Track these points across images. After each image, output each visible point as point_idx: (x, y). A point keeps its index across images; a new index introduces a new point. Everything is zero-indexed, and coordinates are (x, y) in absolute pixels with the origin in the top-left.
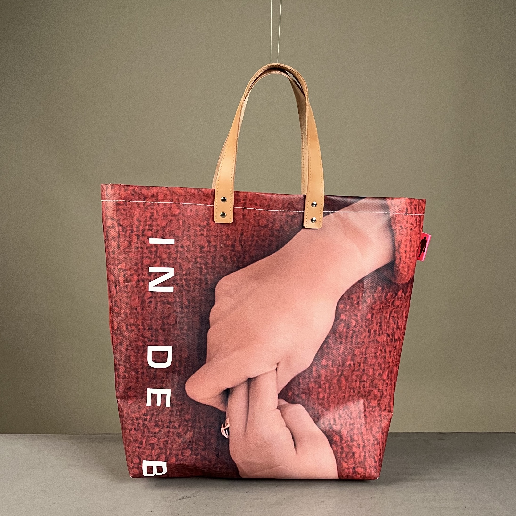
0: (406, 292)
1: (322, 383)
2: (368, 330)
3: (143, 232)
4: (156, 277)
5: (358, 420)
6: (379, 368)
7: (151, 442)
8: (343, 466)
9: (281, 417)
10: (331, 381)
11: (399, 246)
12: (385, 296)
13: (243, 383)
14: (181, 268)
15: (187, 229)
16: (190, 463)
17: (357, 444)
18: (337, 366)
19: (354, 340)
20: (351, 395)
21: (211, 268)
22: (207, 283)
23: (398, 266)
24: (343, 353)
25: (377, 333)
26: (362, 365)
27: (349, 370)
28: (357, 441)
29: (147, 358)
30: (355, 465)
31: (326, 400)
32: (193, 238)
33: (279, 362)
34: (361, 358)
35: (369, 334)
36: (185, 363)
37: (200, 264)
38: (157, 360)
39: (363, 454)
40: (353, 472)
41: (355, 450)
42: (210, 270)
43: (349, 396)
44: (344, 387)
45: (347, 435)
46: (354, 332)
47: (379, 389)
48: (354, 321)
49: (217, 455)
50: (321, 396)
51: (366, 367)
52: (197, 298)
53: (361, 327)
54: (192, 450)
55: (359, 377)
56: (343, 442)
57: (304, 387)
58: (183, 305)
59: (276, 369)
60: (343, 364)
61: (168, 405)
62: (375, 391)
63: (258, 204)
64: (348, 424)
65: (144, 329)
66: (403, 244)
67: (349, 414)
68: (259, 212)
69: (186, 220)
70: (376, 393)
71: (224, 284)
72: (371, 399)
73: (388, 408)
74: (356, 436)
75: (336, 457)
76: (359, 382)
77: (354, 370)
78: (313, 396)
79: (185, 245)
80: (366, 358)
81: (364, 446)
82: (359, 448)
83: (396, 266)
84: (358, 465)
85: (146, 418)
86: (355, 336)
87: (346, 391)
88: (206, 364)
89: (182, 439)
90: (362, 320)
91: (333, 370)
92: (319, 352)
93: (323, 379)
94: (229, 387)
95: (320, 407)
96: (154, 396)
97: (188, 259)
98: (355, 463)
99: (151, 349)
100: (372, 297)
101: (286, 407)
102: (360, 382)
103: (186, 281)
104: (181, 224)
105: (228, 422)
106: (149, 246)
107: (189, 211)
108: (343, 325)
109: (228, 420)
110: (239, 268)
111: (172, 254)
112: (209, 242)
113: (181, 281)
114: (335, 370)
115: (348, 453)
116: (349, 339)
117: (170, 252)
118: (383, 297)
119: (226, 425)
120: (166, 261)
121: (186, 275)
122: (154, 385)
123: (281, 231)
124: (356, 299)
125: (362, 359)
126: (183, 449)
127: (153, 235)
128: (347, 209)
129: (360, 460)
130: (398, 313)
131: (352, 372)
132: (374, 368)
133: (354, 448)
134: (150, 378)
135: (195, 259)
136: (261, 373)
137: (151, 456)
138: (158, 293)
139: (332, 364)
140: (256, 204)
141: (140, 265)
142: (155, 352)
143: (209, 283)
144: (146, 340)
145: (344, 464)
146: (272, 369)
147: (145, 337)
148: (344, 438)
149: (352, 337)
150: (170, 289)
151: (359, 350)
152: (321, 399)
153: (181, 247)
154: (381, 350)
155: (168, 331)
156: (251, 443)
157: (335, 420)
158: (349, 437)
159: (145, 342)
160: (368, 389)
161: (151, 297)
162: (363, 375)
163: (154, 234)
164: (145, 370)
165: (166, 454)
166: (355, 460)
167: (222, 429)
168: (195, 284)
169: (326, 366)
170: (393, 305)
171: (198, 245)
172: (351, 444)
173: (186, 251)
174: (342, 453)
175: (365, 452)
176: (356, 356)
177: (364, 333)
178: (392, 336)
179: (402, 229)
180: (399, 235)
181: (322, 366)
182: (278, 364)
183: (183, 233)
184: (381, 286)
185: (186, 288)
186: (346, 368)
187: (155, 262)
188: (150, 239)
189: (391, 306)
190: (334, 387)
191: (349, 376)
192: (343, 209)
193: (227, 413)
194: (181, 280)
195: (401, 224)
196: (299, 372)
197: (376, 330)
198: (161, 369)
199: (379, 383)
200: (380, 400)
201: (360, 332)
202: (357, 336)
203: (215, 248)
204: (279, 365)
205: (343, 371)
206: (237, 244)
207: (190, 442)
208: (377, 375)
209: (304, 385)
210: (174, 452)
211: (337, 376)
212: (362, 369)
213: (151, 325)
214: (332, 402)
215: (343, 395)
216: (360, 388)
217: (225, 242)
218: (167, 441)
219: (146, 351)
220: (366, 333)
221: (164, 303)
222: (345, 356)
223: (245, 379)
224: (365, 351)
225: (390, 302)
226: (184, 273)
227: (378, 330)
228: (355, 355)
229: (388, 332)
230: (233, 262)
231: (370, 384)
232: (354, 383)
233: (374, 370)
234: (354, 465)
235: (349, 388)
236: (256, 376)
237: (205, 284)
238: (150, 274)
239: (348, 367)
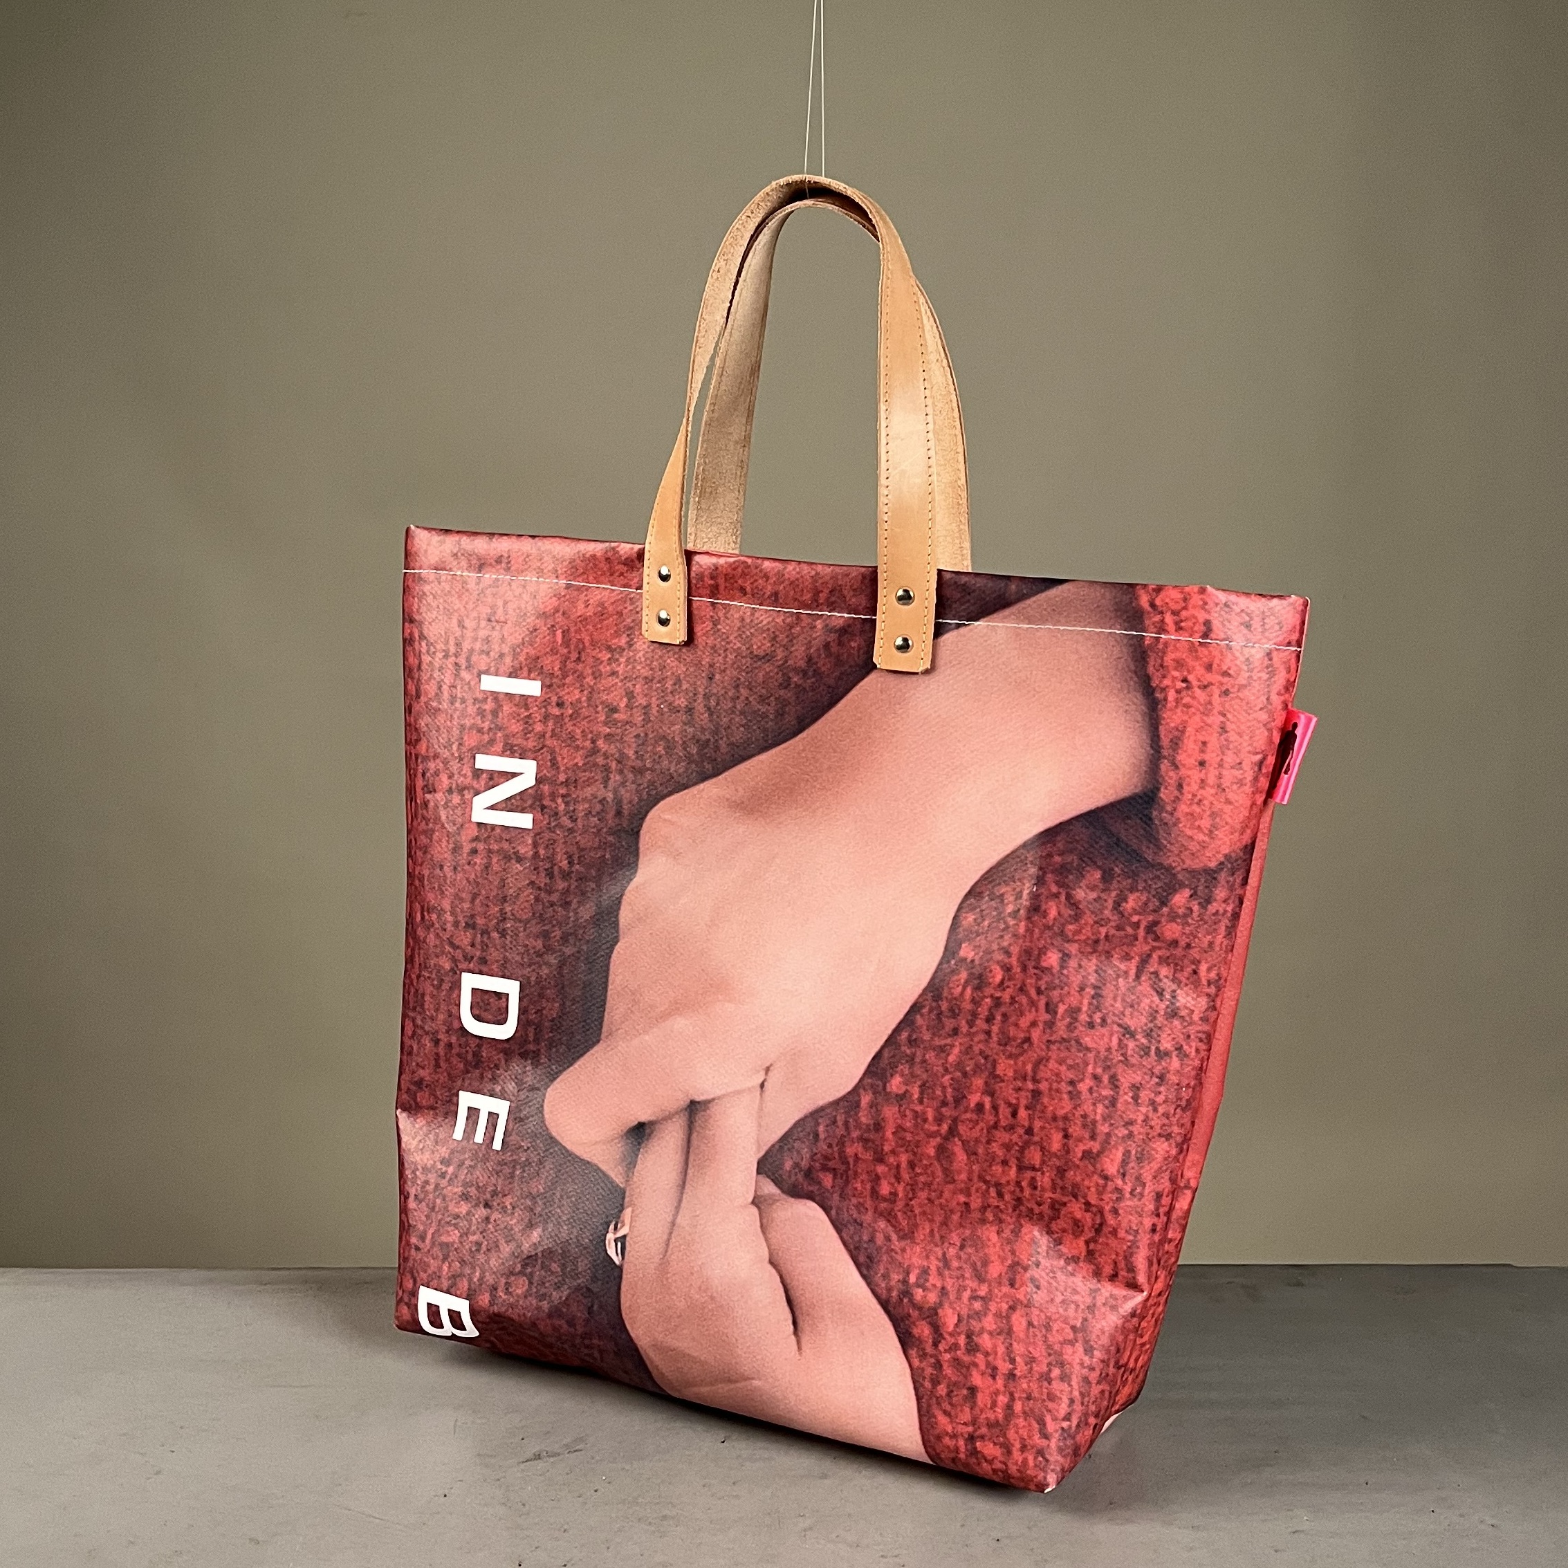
0: (1208, 901)
1: (887, 1148)
2: (1047, 1004)
3: (468, 659)
4: (491, 783)
5: (1006, 1289)
6: (1087, 1136)
7: (444, 1239)
8: (936, 1423)
9: (759, 1229)
10: (917, 1147)
11: (1176, 743)
12: (1117, 905)
13: (677, 1113)
14: (554, 763)
15: (574, 656)
16: (523, 1318)
17: (988, 1364)
18: (935, 1104)
19: (995, 1029)
20: (989, 1206)
21: (634, 769)
22: (619, 813)
23: (1169, 808)
24: (959, 1065)
25: (1083, 1017)
26: (1022, 1113)
27: (977, 1123)
28: (987, 1354)
29: (459, 1005)
30: (975, 1431)
31: (900, 1204)
32: (589, 680)
33: (771, 1065)
34: (1020, 1089)
35: (1048, 1017)
36: (551, 1035)
37: (606, 756)
38: (484, 1015)
39: (1003, 1399)
40: (967, 1450)
41: (977, 1379)
42: (630, 776)
43: (984, 1208)
44: (963, 1176)
45: (956, 1325)
46: (997, 1002)
47: (1087, 1204)
48: (998, 968)
49: (590, 1310)
50: (885, 1189)
51: (1038, 1124)
52: (592, 854)
53: (1021, 989)
54: (531, 1283)
55: (1013, 1152)
56: (941, 1347)
57: (830, 1151)
58: (556, 868)
59: (762, 1085)
60: (957, 1101)
61: (497, 1145)
62: (1076, 1209)
63: (748, 589)
64: (966, 1295)
65: (456, 924)
66: (1192, 738)
67: (979, 1264)
68: (752, 614)
69: (572, 629)
70: (1078, 1215)
71: (665, 820)
72: (1064, 1231)
73: (1123, 1273)
74: (986, 1336)
75: (916, 1389)
76: (1014, 1169)
77: (996, 1126)
78: (859, 1185)
79: (568, 699)
80: (1036, 1094)
81: (1011, 1376)
82: (994, 1377)
83: (1162, 809)
84: (984, 1430)
85: (446, 1172)
86: (999, 1018)
87: (973, 1190)
88: (600, 1044)
89: (513, 1245)
90: (1024, 969)
91: (924, 1113)
92: (886, 1050)
93: (889, 1134)
94: (644, 1118)
95: (882, 1224)
96: (473, 1113)
97: (572, 738)
98: (974, 1422)
99: (470, 981)
100: (1063, 898)
101: (775, 1201)
102: (1020, 1168)
103: (566, 800)
104: (560, 641)
105: (627, 1221)
106: (480, 696)
107: (581, 605)
108: (964, 975)
109: (627, 1212)
110: (704, 778)
111: (534, 722)
112: (630, 695)
113: (553, 800)
114: (930, 1115)
115: (955, 1384)
116: (978, 1022)
117: (529, 716)
118: (1110, 904)
119: (621, 1227)
120: (518, 741)
121: (566, 783)
122: (476, 1084)
123: (810, 673)
124: (1012, 899)
125: (1023, 1093)
126: (512, 1273)
127: (490, 668)
128: (1005, 617)
129: (991, 1416)
130: (1176, 965)
131: (988, 1132)
132: (1065, 1130)
133: (974, 1372)
134: (467, 1063)
135: (593, 742)
136: (723, 1092)
137: (439, 1277)
138: (493, 827)
139: (922, 1093)
140: (743, 590)
141: (455, 747)
142: (479, 993)
143: (626, 812)
144: (459, 954)
145: (942, 1419)
146: (749, 1084)
147: (455, 947)
148: (947, 1337)
149: (989, 1020)
150: (524, 820)
151: (1012, 1062)
152: (885, 1200)
153: (558, 705)
154: (1096, 1077)
155: (512, 937)
156: (674, 1294)
157: (925, 1271)
158: (963, 1337)
159: (454, 960)
160: (1048, 1194)
161: (476, 839)
162: (1027, 1144)
163: (493, 664)
164: (454, 1039)
165: (470, 1280)
166: (977, 1411)
167: (610, 1236)
168: (589, 813)
169: (901, 1098)
170: (1151, 937)
171: (602, 703)
172: (966, 1359)
173: (571, 716)
174: (935, 1382)
175: (1012, 1394)
176: (1003, 1081)
177: (1030, 1011)
178: (1148, 1035)
179: (1188, 688)
180: (1176, 707)
181: (887, 1094)
182: (767, 1070)
183: (565, 666)
184: (1099, 868)
185: (566, 821)
186: (968, 1115)
187: (492, 742)
188: (483, 677)
189: (1145, 938)
190: (926, 1167)
191: (977, 1140)
192: (995, 615)
193: (627, 1194)
194: (553, 796)
195: (1185, 673)
196: (821, 1103)
197: (1079, 1010)
198: (494, 1043)
199: (1086, 1183)
200: (1093, 1240)
201: (1017, 1006)
202: (1004, 1015)
203: (645, 713)
204: (770, 1074)
205: (955, 1120)
206: (700, 706)
207: (529, 1257)
208: (1080, 1155)
209: (830, 1146)
210: (490, 1279)
211: (937, 1133)
212: (1023, 1126)
213: (472, 916)
214: (924, 1213)
215: (962, 1199)
216: (1022, 1190)
217: (670, 698)
218: (479, 1244)
219: (457, 985)
220: (1037, 1011)
221: (507, 858)
222: (965, 1074)
223: (684, 1102)
224: (1035, 1071)
225: (1136, 925)
226: (562, 777)
227: (1085, 1009)
228: (998, 1076)
229: (1128, 1021)
230: (689, 758)
231: (1052, 1180)
232: (997, 1169)
233: (1066, 1136)
234: (970, 1429)
235: (981, 1178)
236: (710, 1097)
237: (616, 816)
238: (477, 773)
239: (973, 1111)
